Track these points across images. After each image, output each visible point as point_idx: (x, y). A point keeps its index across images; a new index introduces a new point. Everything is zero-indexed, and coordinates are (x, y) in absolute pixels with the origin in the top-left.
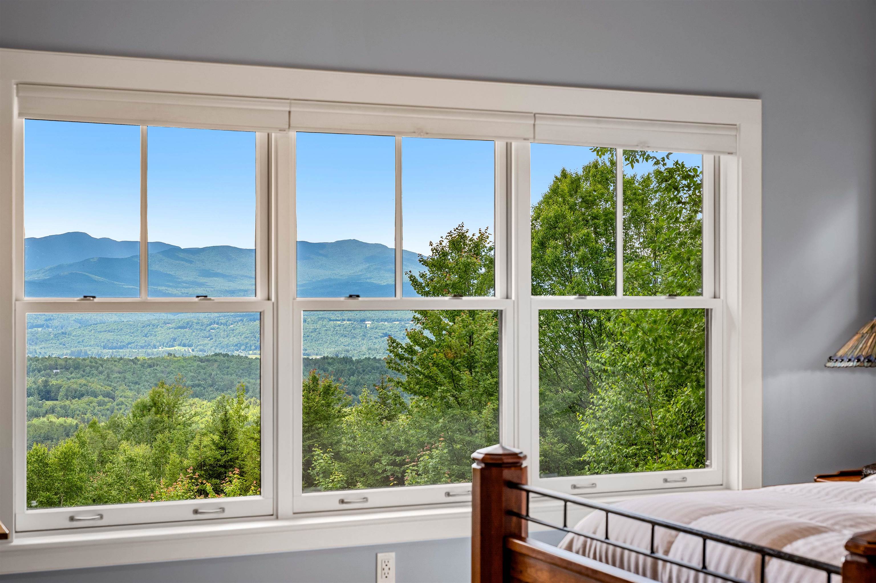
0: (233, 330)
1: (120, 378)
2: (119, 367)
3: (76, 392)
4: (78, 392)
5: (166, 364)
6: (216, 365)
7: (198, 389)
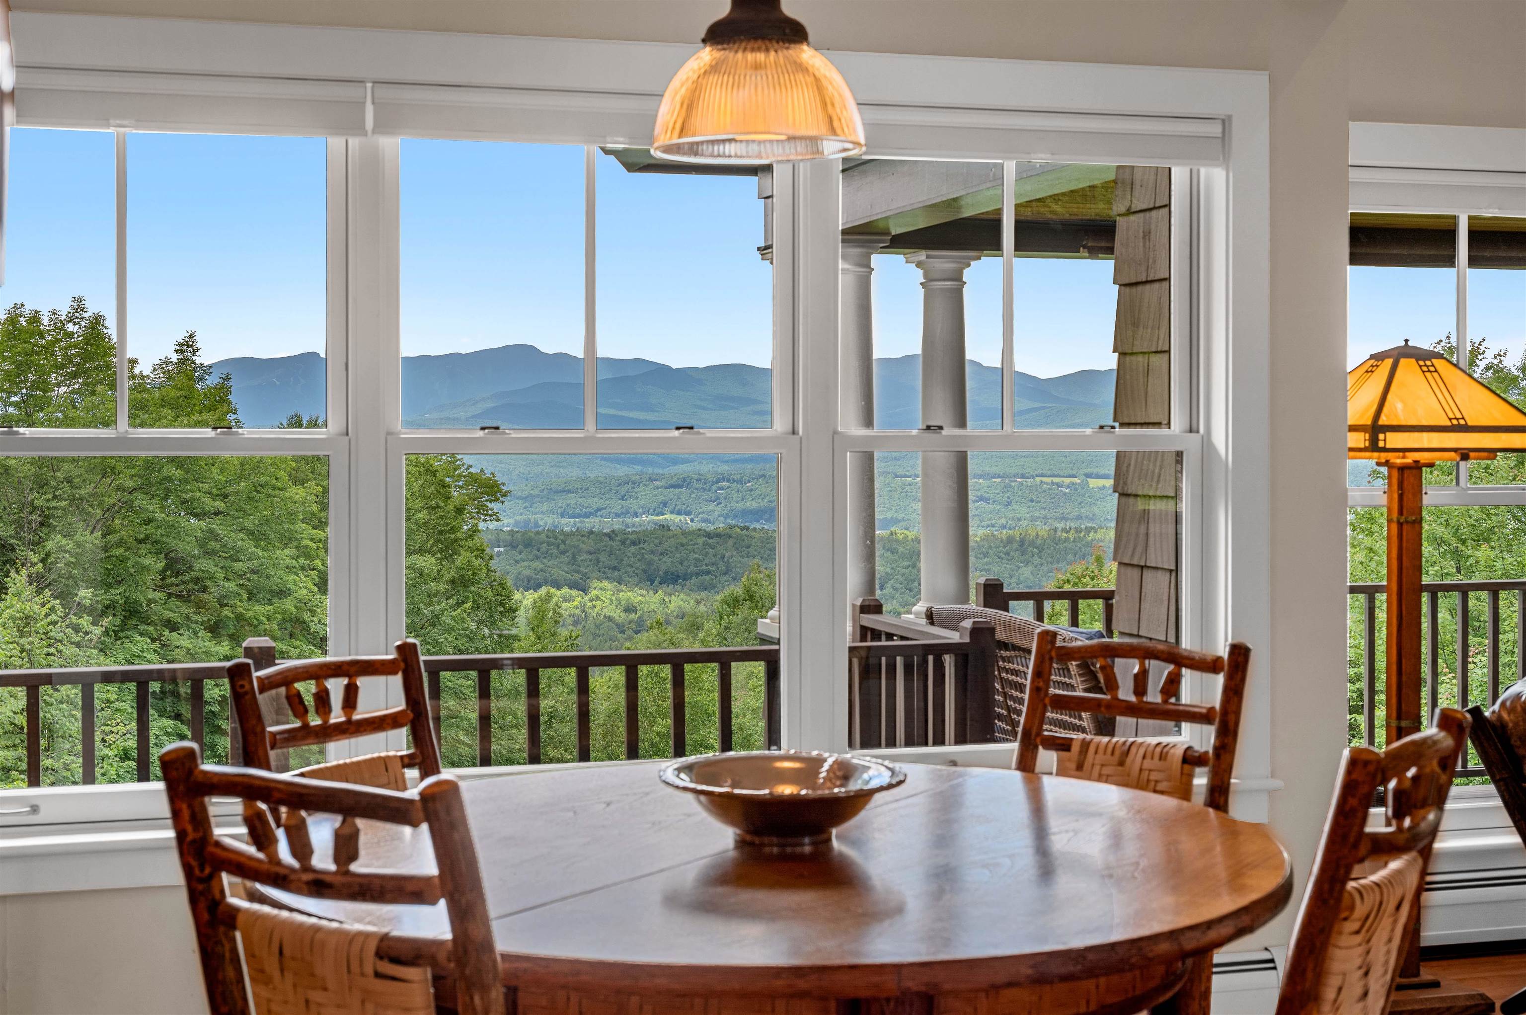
0: (751, 490)
1: (591, 561)
2: (588, 544)
3: (529, 581)
4: (532, 582)
5: (657, 541)
6: (731, 542)
7: (707, 578)
